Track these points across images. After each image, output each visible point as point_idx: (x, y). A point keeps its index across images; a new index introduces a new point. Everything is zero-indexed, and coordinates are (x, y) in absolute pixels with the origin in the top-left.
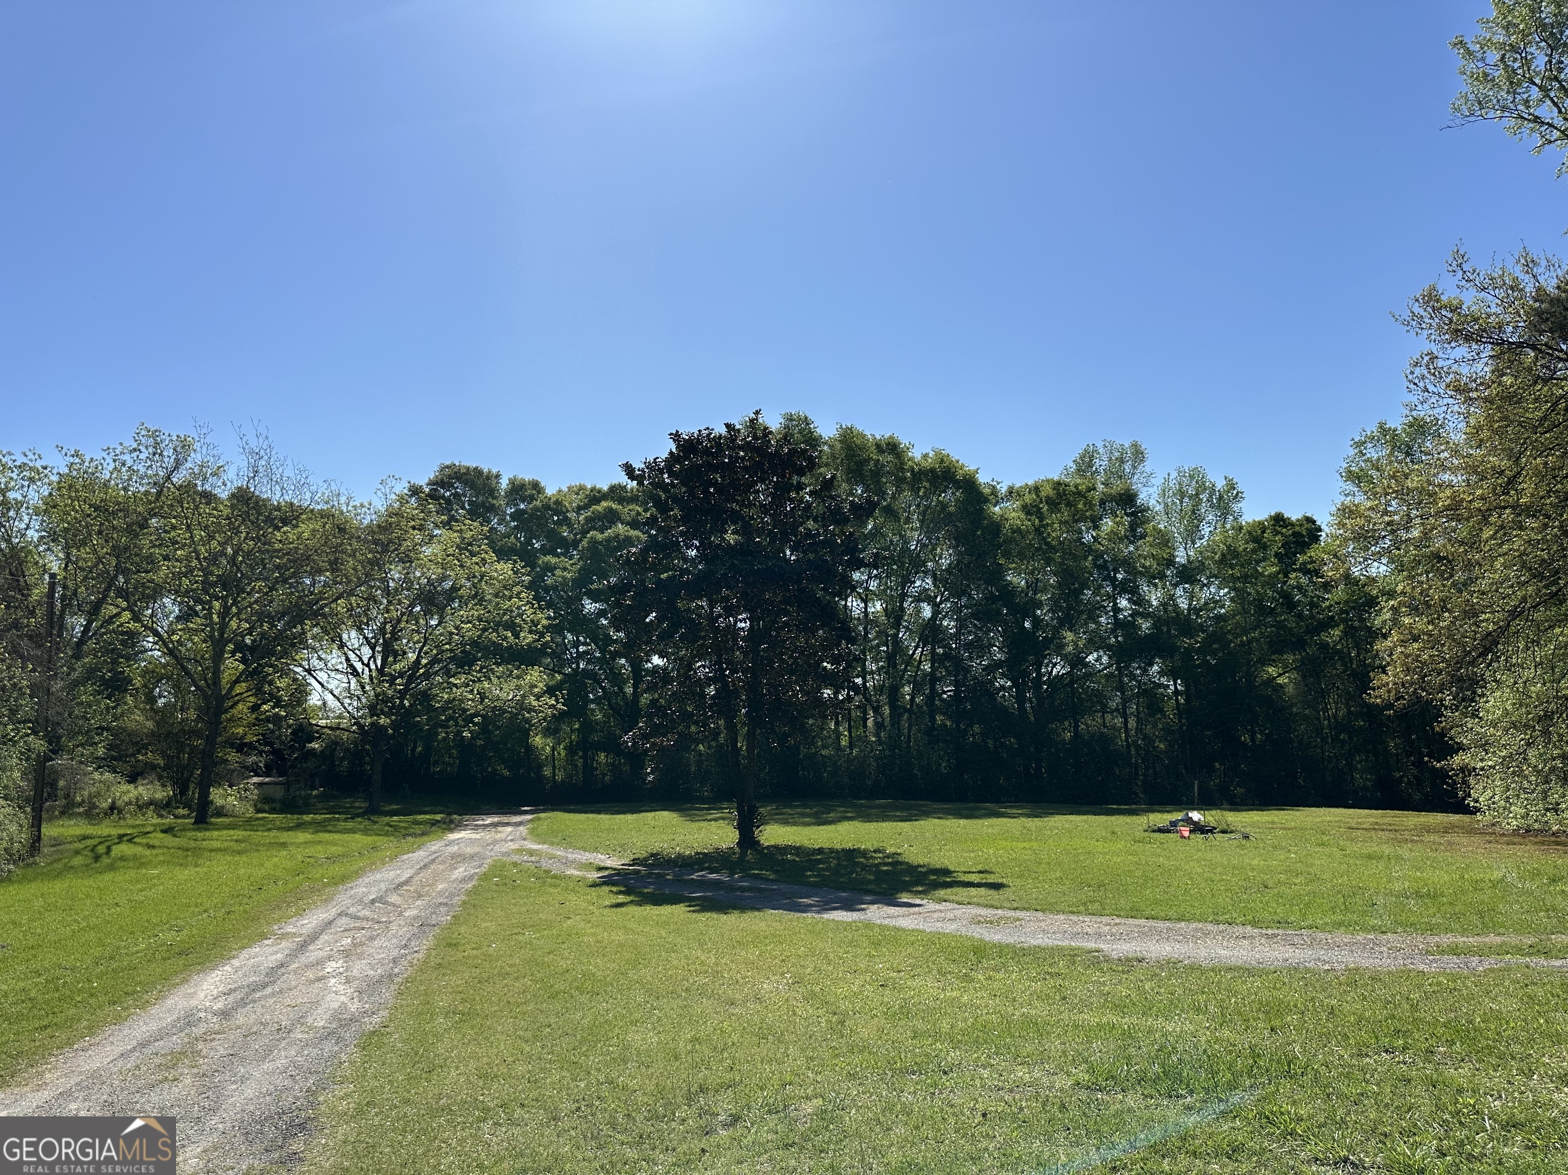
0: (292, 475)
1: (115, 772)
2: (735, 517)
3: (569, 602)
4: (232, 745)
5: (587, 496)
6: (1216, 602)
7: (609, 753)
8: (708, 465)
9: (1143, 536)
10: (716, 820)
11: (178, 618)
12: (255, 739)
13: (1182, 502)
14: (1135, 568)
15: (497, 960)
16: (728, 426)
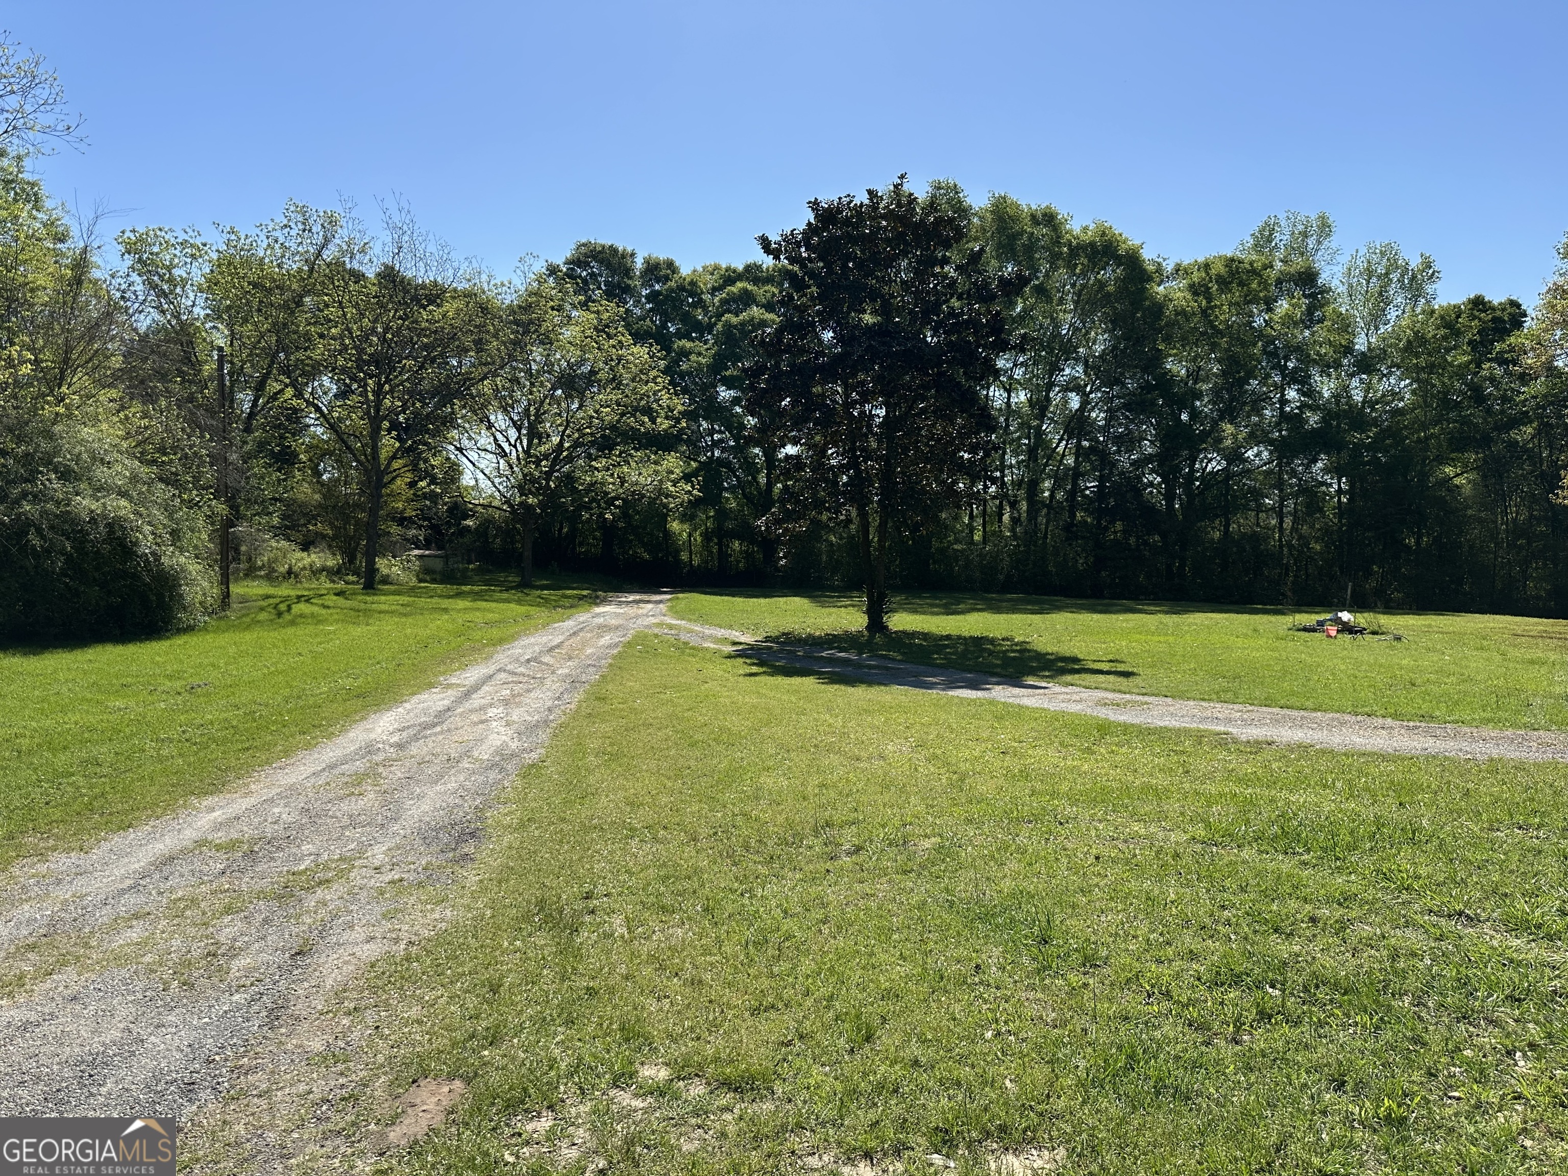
0: (434, 250)
1: (290, 540)
2: (874, 295)
3: (704, 388)
4: (393, 519)
5: (722, 277)
6: (1394, 394)
7: (743, 541)
8: (849, 237)
9: (1321, 321)
10: (846, 607)
11: (336, 396)
12: (414, 513)
13: (1368, 282)
14: (1309, 355)
15: (642, 713)
16: (870, 192)
